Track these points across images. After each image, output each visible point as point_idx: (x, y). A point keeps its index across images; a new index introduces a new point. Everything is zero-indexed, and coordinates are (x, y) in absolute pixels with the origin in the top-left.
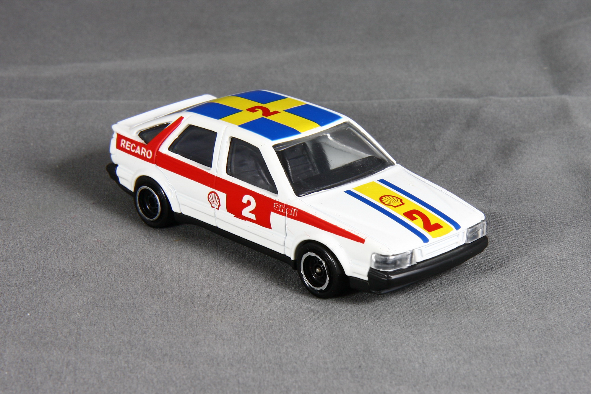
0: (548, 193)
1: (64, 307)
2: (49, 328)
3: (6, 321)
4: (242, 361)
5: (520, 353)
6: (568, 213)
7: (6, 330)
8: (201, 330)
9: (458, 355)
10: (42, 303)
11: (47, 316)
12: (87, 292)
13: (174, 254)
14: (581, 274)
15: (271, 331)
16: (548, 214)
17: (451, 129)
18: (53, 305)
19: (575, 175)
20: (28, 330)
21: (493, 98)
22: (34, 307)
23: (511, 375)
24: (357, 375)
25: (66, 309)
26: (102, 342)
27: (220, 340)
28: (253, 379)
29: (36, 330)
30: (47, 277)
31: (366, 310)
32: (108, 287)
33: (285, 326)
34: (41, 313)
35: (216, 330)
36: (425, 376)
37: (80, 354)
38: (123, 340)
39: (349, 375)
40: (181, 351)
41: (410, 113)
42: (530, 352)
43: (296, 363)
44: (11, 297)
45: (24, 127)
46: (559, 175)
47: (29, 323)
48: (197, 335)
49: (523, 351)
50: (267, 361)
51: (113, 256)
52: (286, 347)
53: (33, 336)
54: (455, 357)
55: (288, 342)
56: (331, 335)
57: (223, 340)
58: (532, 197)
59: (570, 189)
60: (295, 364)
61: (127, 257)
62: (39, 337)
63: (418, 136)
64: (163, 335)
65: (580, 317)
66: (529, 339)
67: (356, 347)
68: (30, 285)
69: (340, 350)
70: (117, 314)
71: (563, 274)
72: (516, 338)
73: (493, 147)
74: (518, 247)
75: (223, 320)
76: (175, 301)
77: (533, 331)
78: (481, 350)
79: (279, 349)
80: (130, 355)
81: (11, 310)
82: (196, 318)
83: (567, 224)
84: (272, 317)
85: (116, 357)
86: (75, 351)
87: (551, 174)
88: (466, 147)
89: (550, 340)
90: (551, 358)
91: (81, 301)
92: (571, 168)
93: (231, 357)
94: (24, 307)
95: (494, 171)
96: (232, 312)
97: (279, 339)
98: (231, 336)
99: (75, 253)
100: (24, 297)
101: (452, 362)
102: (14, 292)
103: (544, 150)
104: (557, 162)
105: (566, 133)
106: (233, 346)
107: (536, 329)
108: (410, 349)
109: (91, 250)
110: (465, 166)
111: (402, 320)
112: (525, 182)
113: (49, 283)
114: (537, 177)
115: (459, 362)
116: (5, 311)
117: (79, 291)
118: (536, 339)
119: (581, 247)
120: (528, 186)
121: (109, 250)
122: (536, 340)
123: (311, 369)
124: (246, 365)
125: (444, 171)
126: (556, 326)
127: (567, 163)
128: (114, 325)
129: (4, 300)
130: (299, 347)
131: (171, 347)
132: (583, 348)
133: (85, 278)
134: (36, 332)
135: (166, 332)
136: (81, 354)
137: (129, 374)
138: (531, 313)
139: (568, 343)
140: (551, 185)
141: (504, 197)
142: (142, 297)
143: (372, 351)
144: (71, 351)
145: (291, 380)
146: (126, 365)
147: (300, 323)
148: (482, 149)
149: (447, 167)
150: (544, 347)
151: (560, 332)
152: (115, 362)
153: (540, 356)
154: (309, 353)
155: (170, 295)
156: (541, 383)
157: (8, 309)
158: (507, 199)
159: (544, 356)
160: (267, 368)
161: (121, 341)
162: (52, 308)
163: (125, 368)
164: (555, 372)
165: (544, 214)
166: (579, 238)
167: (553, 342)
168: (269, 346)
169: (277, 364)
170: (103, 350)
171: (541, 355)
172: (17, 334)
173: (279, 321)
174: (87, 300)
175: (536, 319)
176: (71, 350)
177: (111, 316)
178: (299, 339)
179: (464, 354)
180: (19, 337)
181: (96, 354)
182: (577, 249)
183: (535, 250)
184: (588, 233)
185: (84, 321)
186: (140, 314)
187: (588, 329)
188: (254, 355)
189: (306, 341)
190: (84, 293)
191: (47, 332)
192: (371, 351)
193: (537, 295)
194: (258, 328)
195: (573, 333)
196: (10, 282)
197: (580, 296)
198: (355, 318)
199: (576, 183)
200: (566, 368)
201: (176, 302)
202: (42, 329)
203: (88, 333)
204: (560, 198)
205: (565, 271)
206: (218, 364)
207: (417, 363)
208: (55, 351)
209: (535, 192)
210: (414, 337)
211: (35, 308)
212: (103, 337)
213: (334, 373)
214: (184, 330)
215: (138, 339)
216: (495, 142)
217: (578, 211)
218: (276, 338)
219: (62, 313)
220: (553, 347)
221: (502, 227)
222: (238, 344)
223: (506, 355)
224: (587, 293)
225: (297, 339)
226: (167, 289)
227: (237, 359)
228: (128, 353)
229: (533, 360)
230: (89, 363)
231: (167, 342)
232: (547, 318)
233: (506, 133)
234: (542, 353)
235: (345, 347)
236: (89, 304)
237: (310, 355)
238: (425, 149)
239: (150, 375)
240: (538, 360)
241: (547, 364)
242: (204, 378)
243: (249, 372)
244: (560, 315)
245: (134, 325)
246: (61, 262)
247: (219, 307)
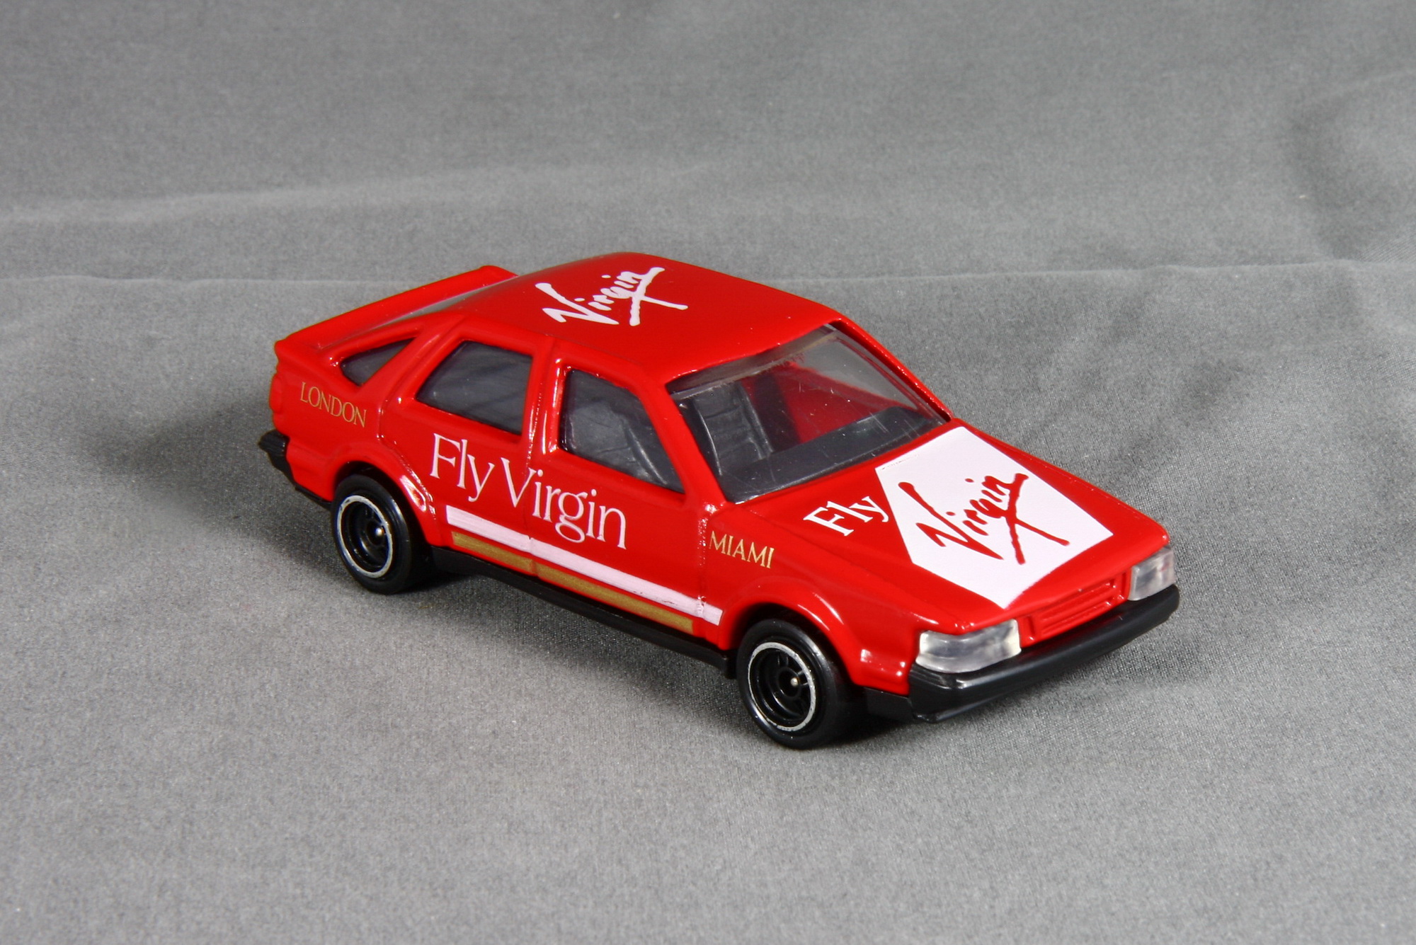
0: (1300, 488)
1: (156, 760)
2: (119, 806)
3: (20, 792)
4: (568, 880)
5: (1219, 859)
6: (1343, 534)
7: (21, 813)
8: (475, 811)
9: (1074, 866)
10: (105, 749)
11: (117, 780)
12: (211, 724)
13: (416, 637)
14: (1367, 676)
15: (639, 812)
16: (1295, 538)
17: (1077, 339)
18: (130, 753)
19: (1365, 444)
20: (72, 812)
21: (1176, 267)
22: (87, 758)
23: (1196, 911)
24: (837, 913)
25: (162, 762)
26: (242, 839)
27: (518, 833)
28: (594, 923)
29: (89, 811)
30: (118, 691)
31: (862, 764)
32: (260, 713)
33: (672, 801)
34: (102, 772)
35: (509, 810)
36: (995, 915)
37: (191, 867)
38: (291, 834)
39: (817, 913)
40: (426, 858)
41: (982, 310)
42: (1241, 857)
43: (695, 884)
44: (34, 736)
45: (74, 340)
46: (1327, 445)
47: (73, 796)
48: (465, 822)
49: (1225, 855)
50: (626, 882)
51: (275, 644)
52: (672, 847)
53: (82, 826)
54: (1066, 871)
55: (678, 835)
56: (780, 822)
57: (526, 833)
58: (1261, 497)
59: (1351, 479)
60: (691, 888)
61: (308, 644)
62: (96, 827)
63: (999, 355)
64: (387, 821)
65: (1360, 776)
66: (1241, 827)
67: (836, 853)
68: (78, 709)
69: (799, 857)
70: (279, 774)
71: (1324, 678)
72: (1210, 826)
73: (1174, 383)
74: (1221, 614)
75: (527, 789)
76: (416, 744)
77: (1251, 808)
78: (1127, 857)
79: (656, 853)
80: (309, 870)
81: (31, 766)
82: (465, 783)
83: (1339, 559)
84: (641, 781)
85: (276, 873)
86: (181, 859)
87: (1307, 444)
88: (1111, 382)
89: (1288, 830)
90: (1290, 870)
91: (197, 745)
92: (1356, 428)
93: (543, 871)
94: (63, 759)
95: (1174, 436)
96: (548, 770)
97: (657, 831)
98: (545, 825)
99: (187, 636)
100: (63, 735)
101: (1059, 883)
102: (39, 723)
103: (1293, 388)
104: (1324, 414)
105: (1345, 348)
106: (548, 848)
107: (1256, 805)
108: (962, 856)
109: (224, 628)
110: (1106, 427)
111: (945, 787)
112: (1247, 461)
113: (122, 704)
114: (1274, 450)
115: (1074, 882)
116: (18, 769)
117: (192, 723)
118: (1257, 827)
119: (1369, 614)
120: (1253, 470)
121: (264, 626)
122: (1256, 830)
123: (729, 897)
124: (577, 891)
125: (1059, 439)
126: (1303, 796)
127: (1347, 415)
128: (271, 800)
129: (16, 743)
130: (702, 846)
131: (404, 849)
132: (1367, 848)
133: (206, 693)
134: (90, 816)
135: (394, 816)
136: (194, 866)
137: (304, 912)
138: (1247, 767)
139: (1332, 835)
140: (1307, 469)
141: (1196, 498)
142: (339, 736)
143: (873, 864)
144: (171, 860)
145: (681, 925)
146: (298, 891)
147: (706, 792)
148: (1149, 387)
149: (1064, 429)
150: (1276, 846)
151: (1313, 811)
152: (273, 886)
153: (1264, 867)
154: (725, 862)
155: (403, 730)
156: (1265, 929)
157: (24, 764)
158: (1204, 502)
159: (1274, 866)
160: (627, 898)
161: (287, 835)
162: (128, 760)
163: (294, 898)
164: (1297, 903)
165: (1287, 537)
166: (1365, 592)
167: (1295, 834)
168: (632, 847)
169: (650, 888)
170: (245, 858)
171: (1268, 863)
172: (46, 821)
173: (658, 790)
174: (211, 742)
175: (1258, 782)
176: (169, 857)
177: (265, 780)
178: (702, 829)
179: (1088, 863)
180: (49, 829)
181: (229, 867)
182: (1360, 619)
183: (1262, 621)
184: (1386, 579)
185: (203, 791)
186: (333, 775)
187: (1379, 803)
188: (597, 868)
189: (720, 834)
190: (203, 728)
191: (117, 816)
192: (869, 864)
193: (1262, 725)
194: (608, 806)
195: (1343, 813)
196: (31, 702)
197: (1363, 726)
198: (836, 783)
199: (1365, 465)
200: (1325, 893)
201: (418, 746)
202: (102, 809)
203: (211, 817)
204: (1328, 499)
205: (1329, 670)
206: (513, 889)
207: (976, 889)
208: (132, 860)
209: (1269, 486)
210: (971, 827)
211: (87, 761)
212: (246, 827)
213: (782, 908)
214: (434, 809)
215: (328, 830)
216: (1178, 370)
217: (1365, 529)
218: (649, 828)
219: (151, 772)
220: (1295, 846)
221: (1187, 570)
222: (561, 842)
223: (1184, 864)
224: (1378, 719)
225: (700, 829)
226: (399, 716)
227: (556, 876)
228: (304, 865)
229: (1249, 877)
230: (211, 886)
231: (396, 839)
232: (1284, 779)
233: (1204, 348)
234: (1269, 860)
235: (810, 852)
236: (215, 752)
237: (727, 865)
238: (1013, 387)
239: (354, 914)
240: (1260, 875)
241: (1281, 885)
242: (478, 920)
243: (585, 907)
244: (1314, 772)
245: (319, 799)
246: (151, 657)
247: (520, 758)
